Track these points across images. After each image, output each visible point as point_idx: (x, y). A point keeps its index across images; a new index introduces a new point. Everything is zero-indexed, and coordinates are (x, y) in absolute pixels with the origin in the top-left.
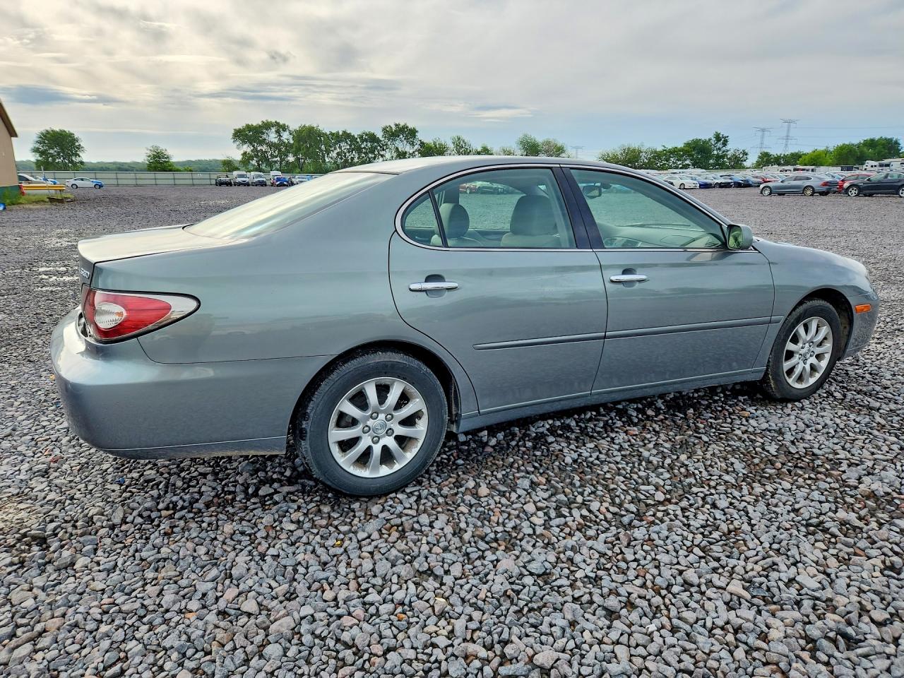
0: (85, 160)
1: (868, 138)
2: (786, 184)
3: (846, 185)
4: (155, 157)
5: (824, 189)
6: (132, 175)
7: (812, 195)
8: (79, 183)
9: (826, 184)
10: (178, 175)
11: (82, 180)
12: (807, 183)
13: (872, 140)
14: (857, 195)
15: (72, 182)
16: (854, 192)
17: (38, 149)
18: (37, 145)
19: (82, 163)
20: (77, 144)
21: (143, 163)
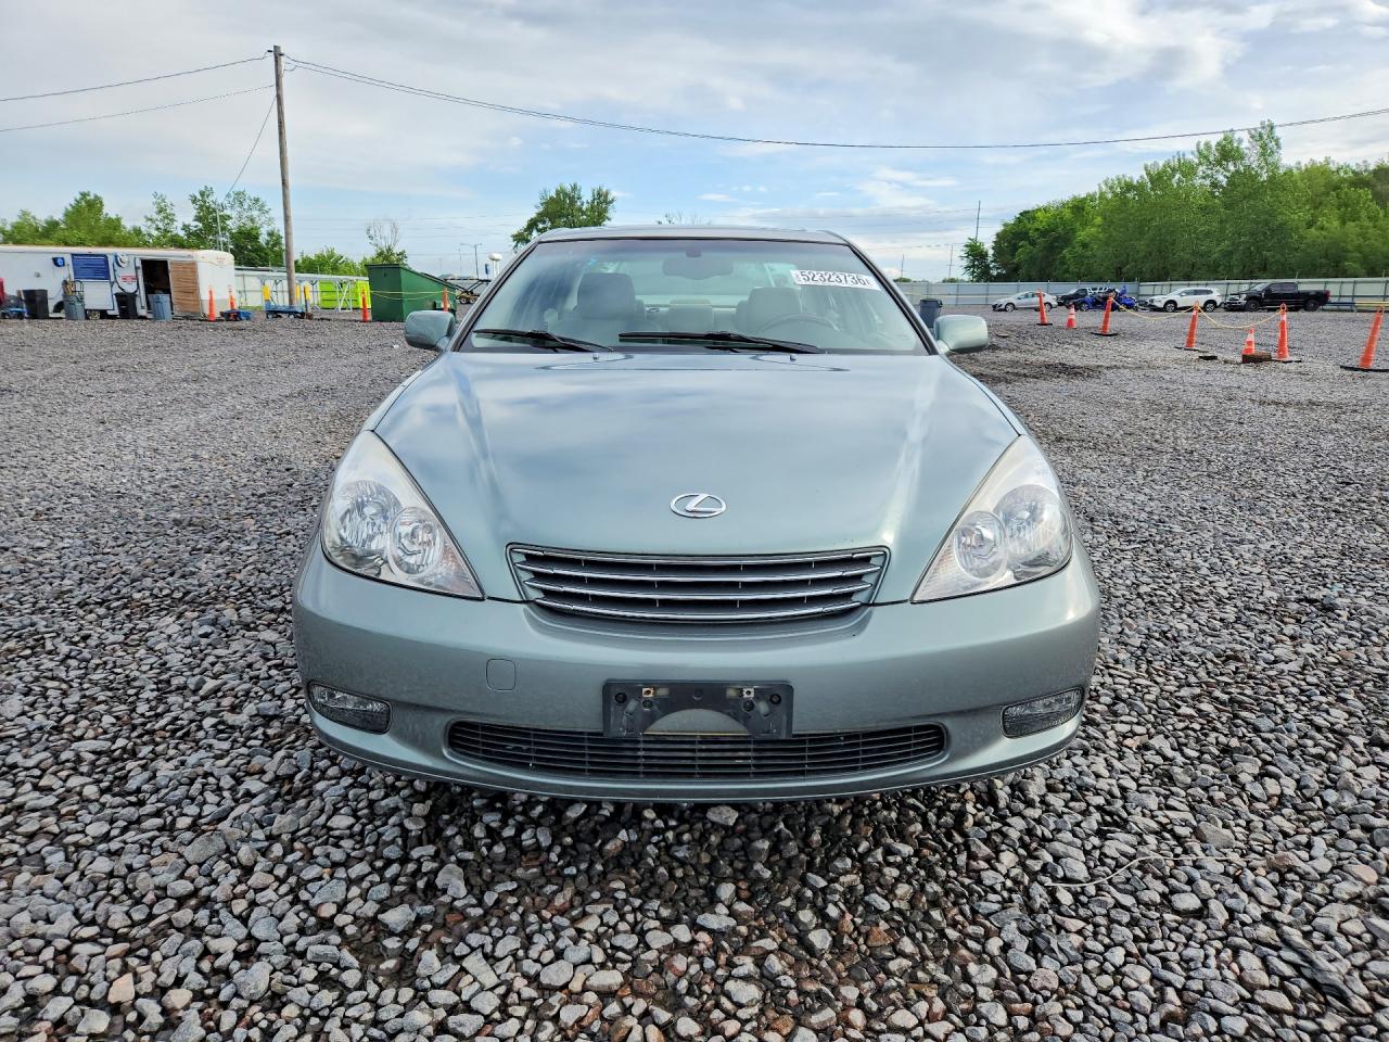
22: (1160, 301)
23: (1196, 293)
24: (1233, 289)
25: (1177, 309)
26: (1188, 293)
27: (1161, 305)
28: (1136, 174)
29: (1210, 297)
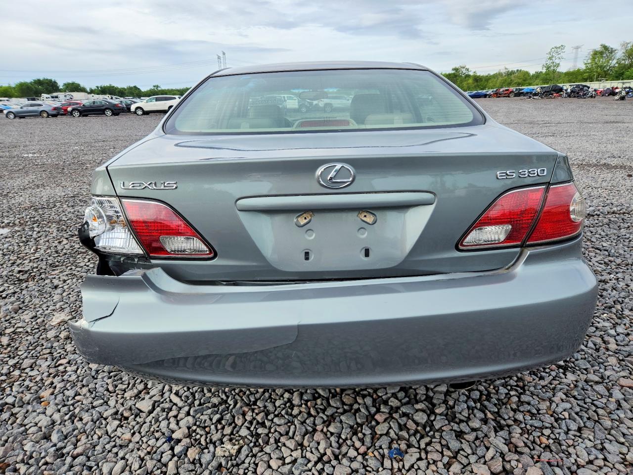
1: (36, 78)
2: (25, 109)
3: (69, 109)
5: (55, 112)
7: (48, 117)
9: (55, 109)
12: (41, 109)
13: (39, 80)
14: (80, 116)
16: (77, 114)
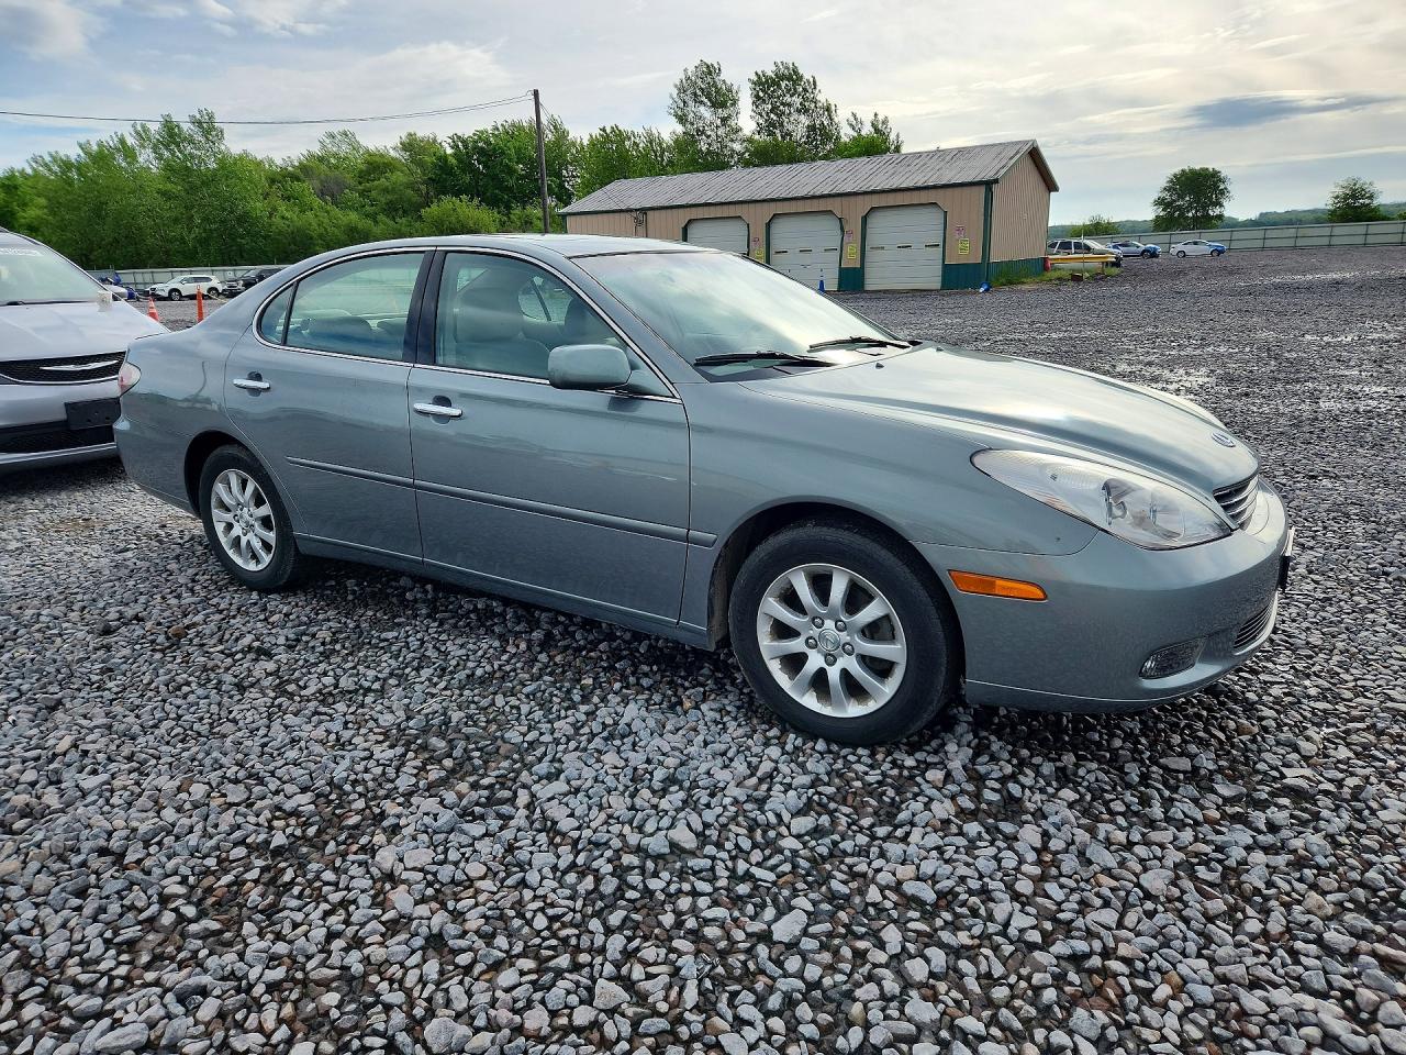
0: (1227, 214)
4: (1346, 197)
6: (1292, 232)
8: (1189, 249)
10: (1375, 227)
11: (1196, 243)
15: (1180, 247)
17: (1164, 199)
18: (1166, 195)
19: (1220, 217)
20: (1222, 187)
21: (1323, 211)
22: (164, 292)
23: (196, 280)
24: (230, 275)
25: (182, 298)
26: (188, 281)
27: (165, 294)
28: (73, 153)
29: (211, 284)
